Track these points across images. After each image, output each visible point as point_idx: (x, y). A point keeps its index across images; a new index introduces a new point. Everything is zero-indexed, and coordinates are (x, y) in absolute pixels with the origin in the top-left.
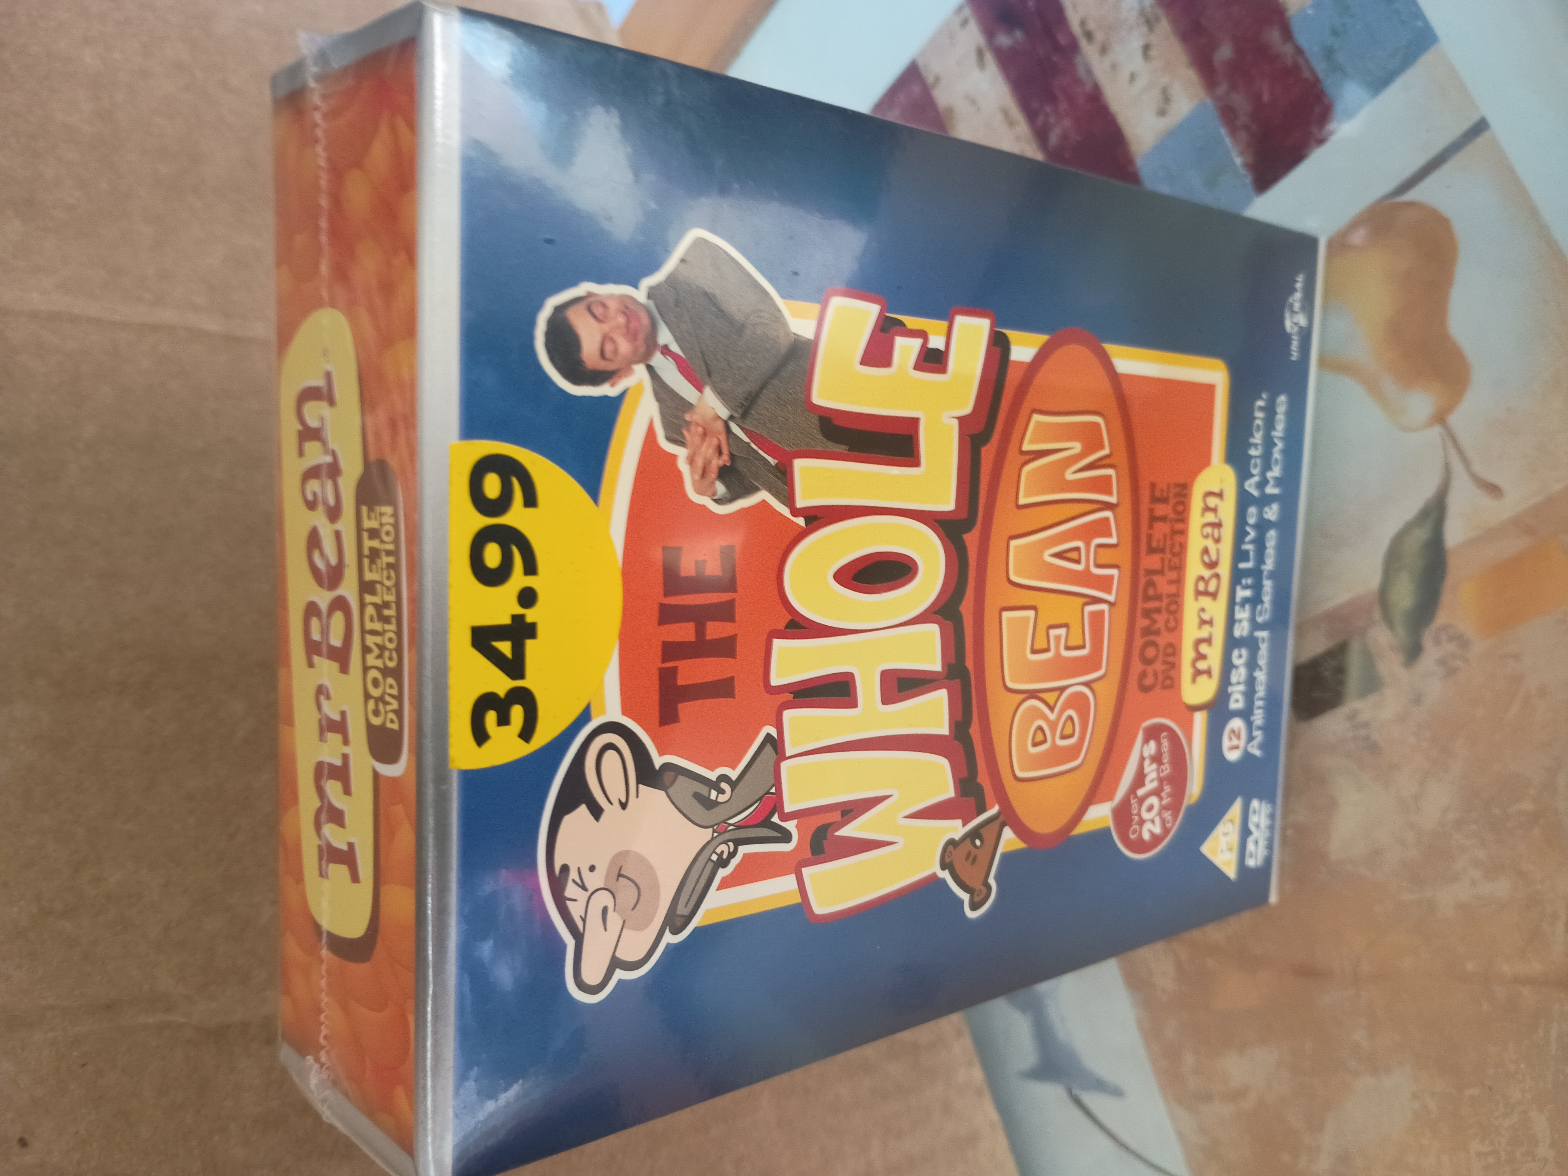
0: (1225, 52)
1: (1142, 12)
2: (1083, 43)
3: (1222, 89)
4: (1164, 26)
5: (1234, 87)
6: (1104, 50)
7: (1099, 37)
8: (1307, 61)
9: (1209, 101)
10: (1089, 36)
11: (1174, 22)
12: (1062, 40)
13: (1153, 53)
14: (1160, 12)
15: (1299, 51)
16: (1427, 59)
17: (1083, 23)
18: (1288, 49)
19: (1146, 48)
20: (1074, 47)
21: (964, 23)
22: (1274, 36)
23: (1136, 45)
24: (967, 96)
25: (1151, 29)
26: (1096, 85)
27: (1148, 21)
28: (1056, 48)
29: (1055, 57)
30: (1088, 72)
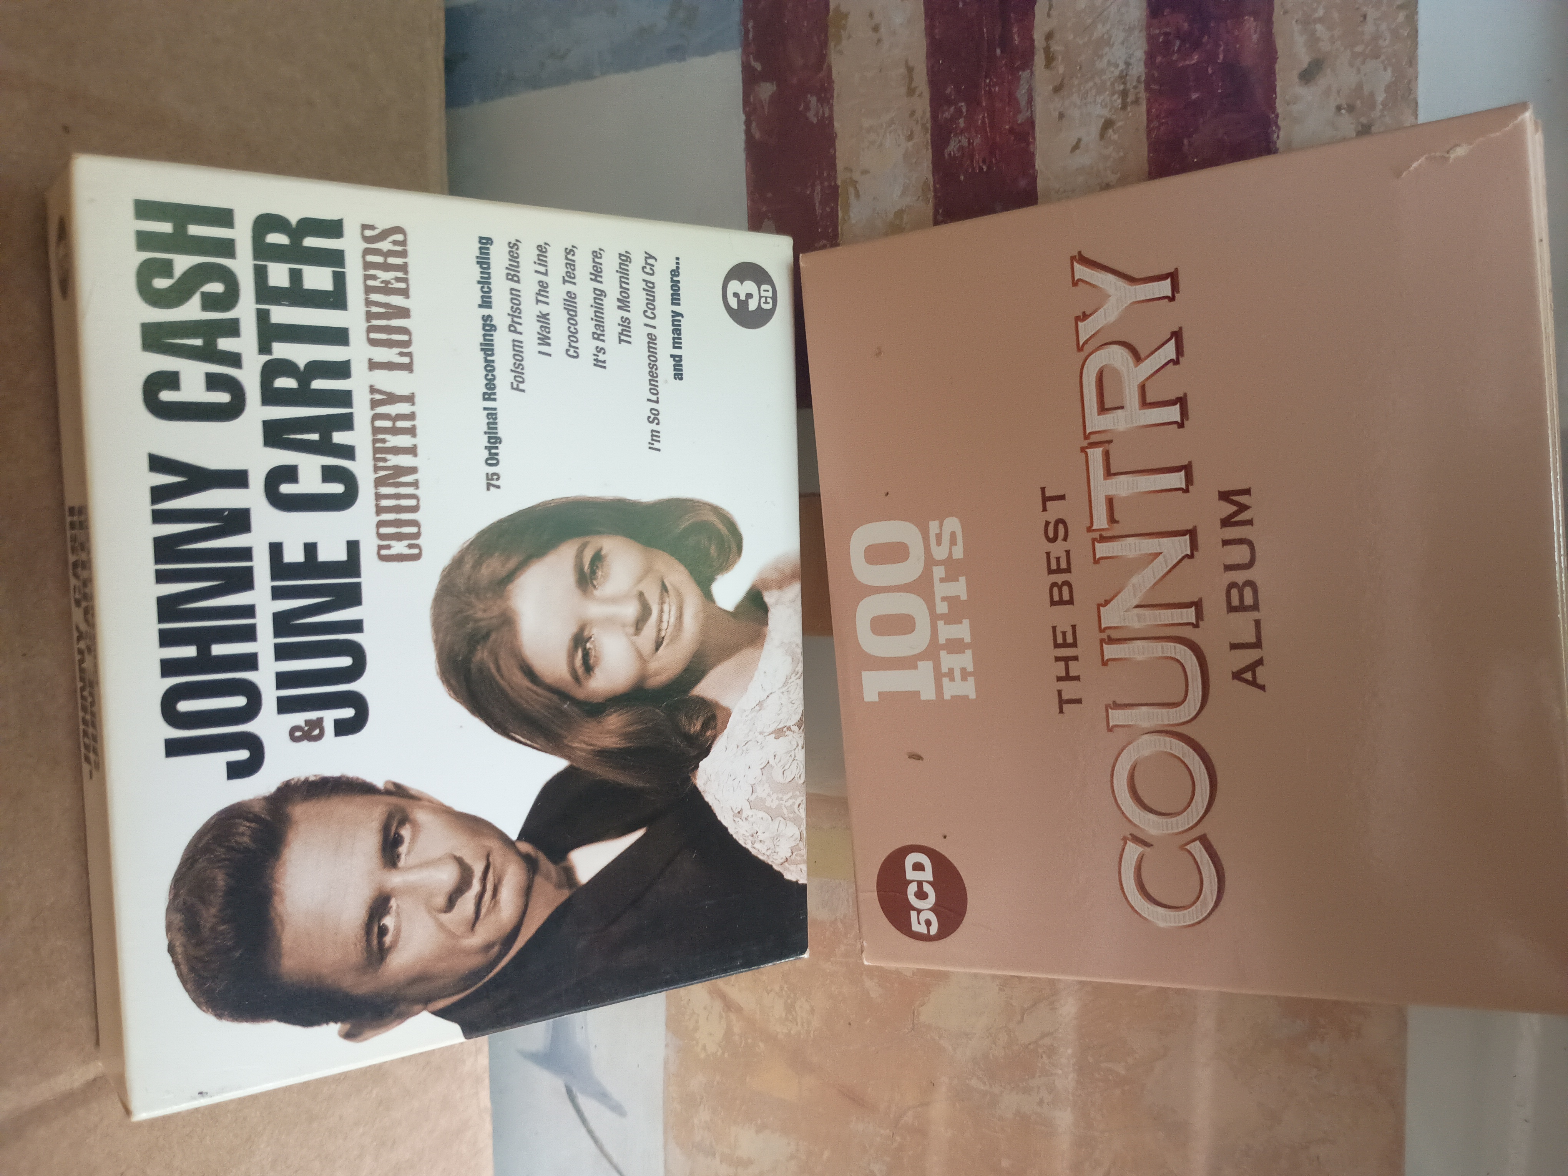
1: (1123, 78)
2: (1039, 59)
6: (1059, 88)
7: (1060, 67)
10: (1050, 60)
12: (1017, 39)
14: (1143, 95)
17: (1049, 36)
19: (1108, 124)
20: (1026, 58)
23: (1099, 111)
24: (871, 15)
25: (1124, 107)
26: (1031, 123)
27: (1124, 94)
28: (1005, 42)
29: (998, 51)
30: (1030, 100)
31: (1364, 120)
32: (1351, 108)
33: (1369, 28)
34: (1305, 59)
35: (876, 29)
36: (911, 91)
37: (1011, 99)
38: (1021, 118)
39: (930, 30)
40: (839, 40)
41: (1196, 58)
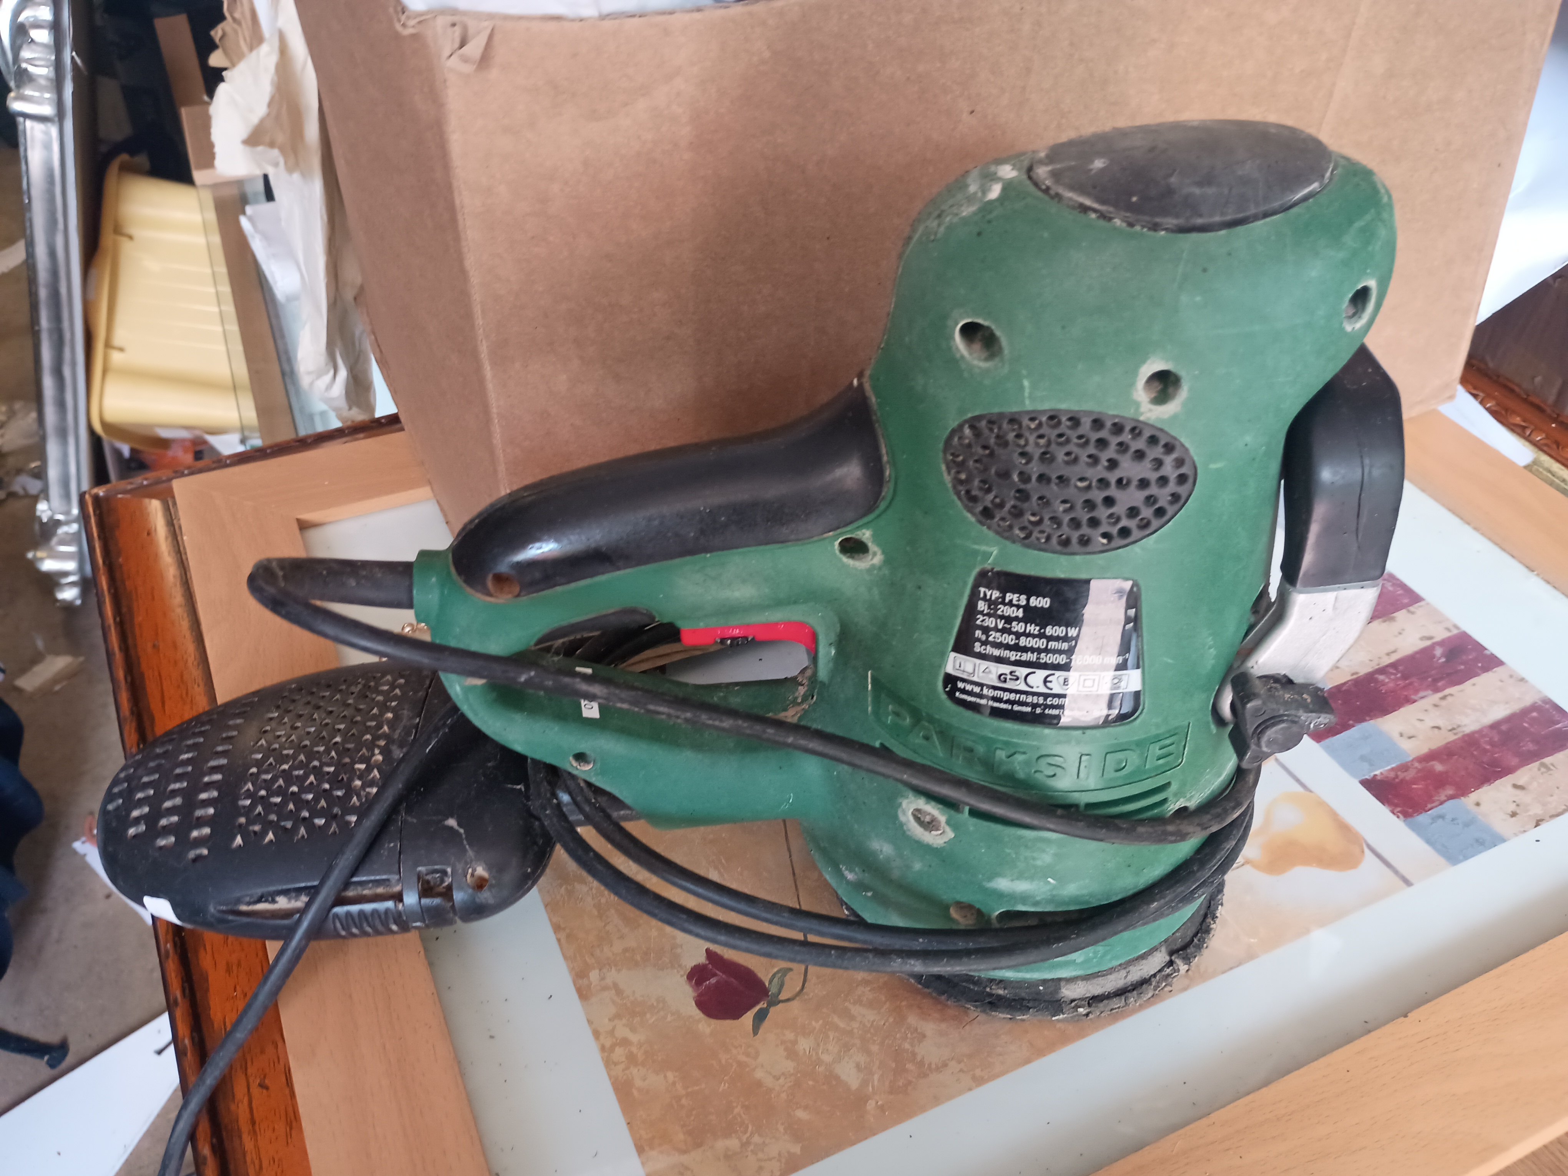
0: (1438, 767)
1: (1459, 726)
2: (1440, 695)
3: (1417, 765)
4: (1452, 737)
5: (1419, 771)
6: (1436, 706)
7: (1443, 703)
8: (1436, 807)
9: (1411, 759)
10: (1444, 698)
11: (1453, 741)
12: (1440, 684)
13: (1436, 730)
14: (1460, 735)
15: (1442, 803)
16: (1441, 861)
17: (1451, 695)
18: (1443, 798)
19: (1438, 728)
20: (1437, 690)
21: (1448, 629)
22: (1450, 791)
23: (1440, 722)
24: (1403, 630)
25: (1450, 730)
26: (1415, 701)
27: (1454, 729)
28: (1436, 681)
29: (1430, 679)
30: (1422, 698)
31: (1518, 812)
32: (1518, 805)
33: (1550, 799)
34: (1521, 782)
35: (1400, 633)
36: (1388, 654)
37: (1417, 691)
38: (1413, 697)
39: (1416, 653)
40: (1385, 621)
41: (1488, 747)
